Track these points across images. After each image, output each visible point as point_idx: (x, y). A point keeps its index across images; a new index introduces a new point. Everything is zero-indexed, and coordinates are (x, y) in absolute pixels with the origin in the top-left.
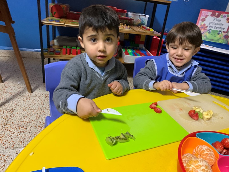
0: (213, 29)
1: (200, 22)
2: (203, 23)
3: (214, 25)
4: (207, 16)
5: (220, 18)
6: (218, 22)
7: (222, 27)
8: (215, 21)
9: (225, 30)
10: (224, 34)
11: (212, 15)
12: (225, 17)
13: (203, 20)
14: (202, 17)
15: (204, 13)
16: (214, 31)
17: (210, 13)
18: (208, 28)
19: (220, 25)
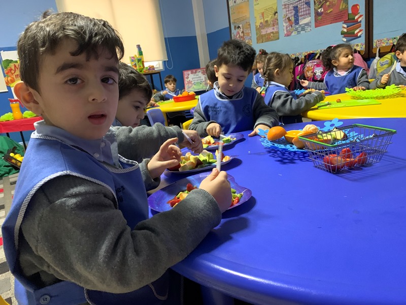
0: (196, 82)
1: (186, 79)
2: (188, 80)
3: (196, 79)
4: (189, 75)
5: (197, 74)
6: (197, 76)
7: (201, 78)
8: (195, 76)
9: (204, 80)
10: (204, 83)
11: (192, 73)
12: (200, 72)
13: (188, 78)
14: (186, 76)
15: (186, 73)
16: (197, 83)
17: (189, 72)
18: (193, 82)
19: (198, 78)
